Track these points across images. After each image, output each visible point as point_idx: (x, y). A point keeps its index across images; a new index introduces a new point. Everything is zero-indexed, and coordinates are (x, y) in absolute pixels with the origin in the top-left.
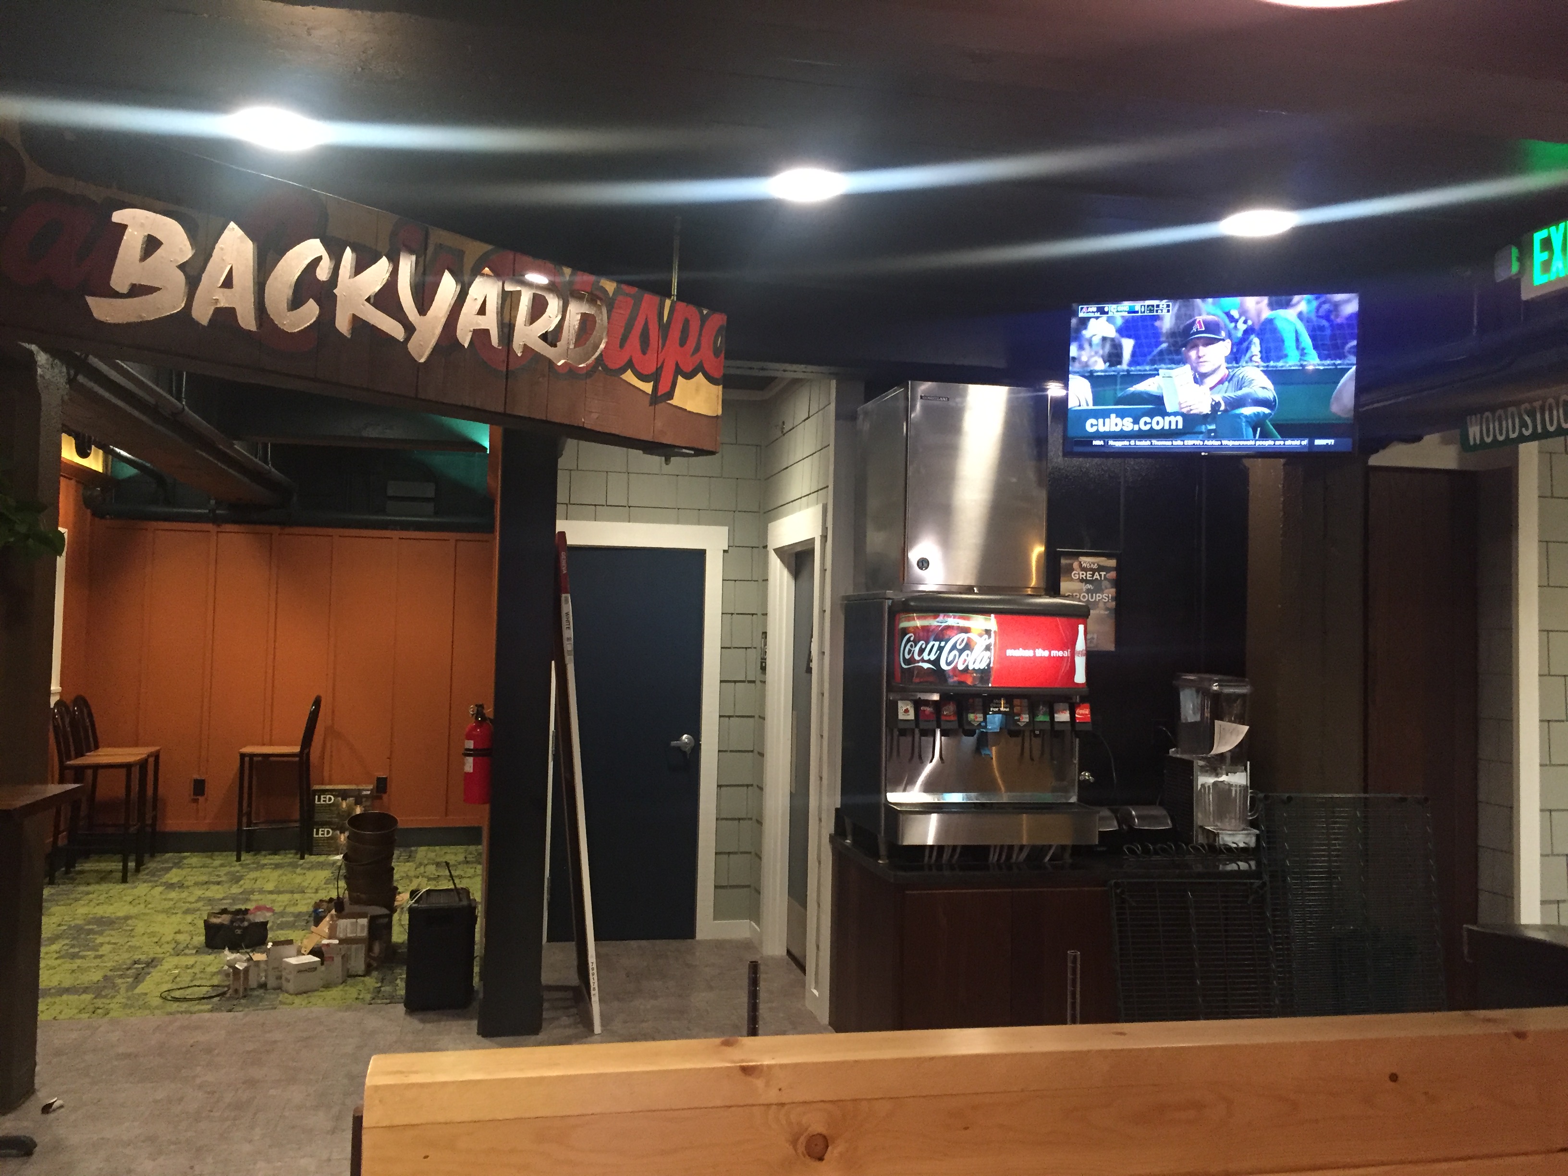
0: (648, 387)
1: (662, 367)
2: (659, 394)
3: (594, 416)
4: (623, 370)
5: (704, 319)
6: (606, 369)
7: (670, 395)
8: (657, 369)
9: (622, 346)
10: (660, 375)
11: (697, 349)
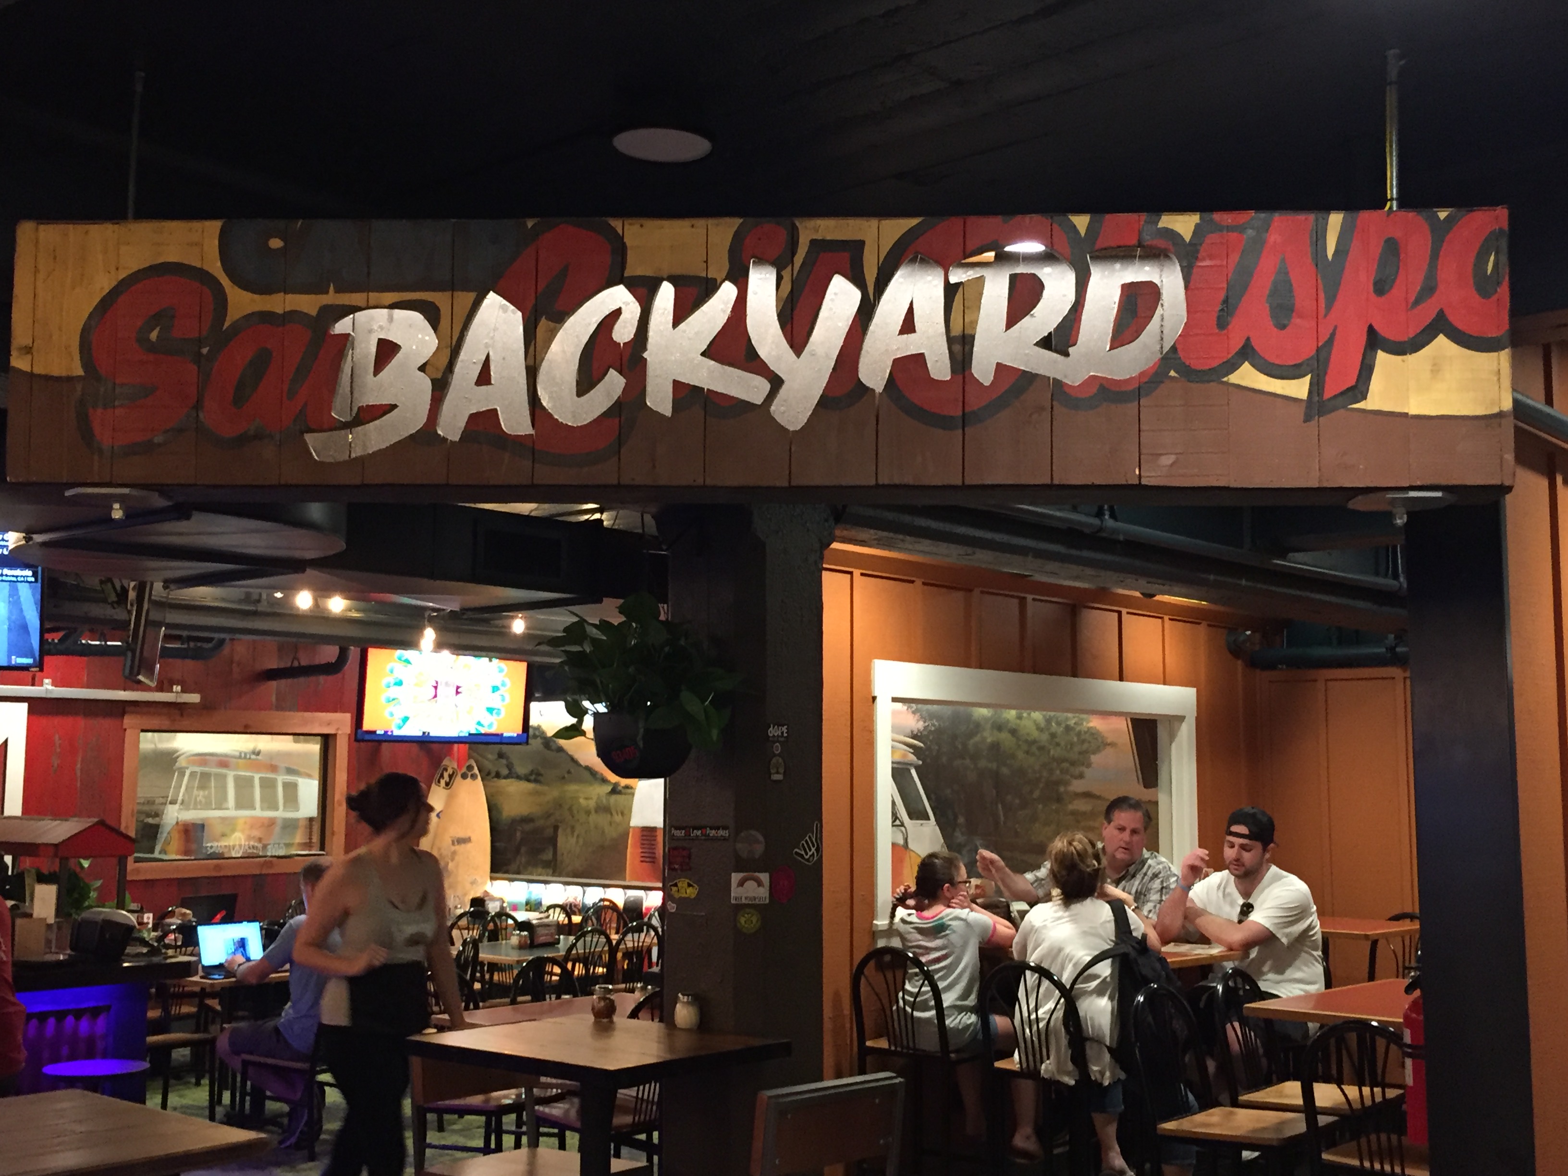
0: (1299, 388)
1: (1330, 341)
2: (1327, 395)
3: (1167, 460)
4: (1232, 366)
5: (1440, 231)
6: (1189, 374)
7: (1360, 389)
8: (1318, 349)
9: (1222, 324)
10: (1328, 360)
11: (1429, 289)
